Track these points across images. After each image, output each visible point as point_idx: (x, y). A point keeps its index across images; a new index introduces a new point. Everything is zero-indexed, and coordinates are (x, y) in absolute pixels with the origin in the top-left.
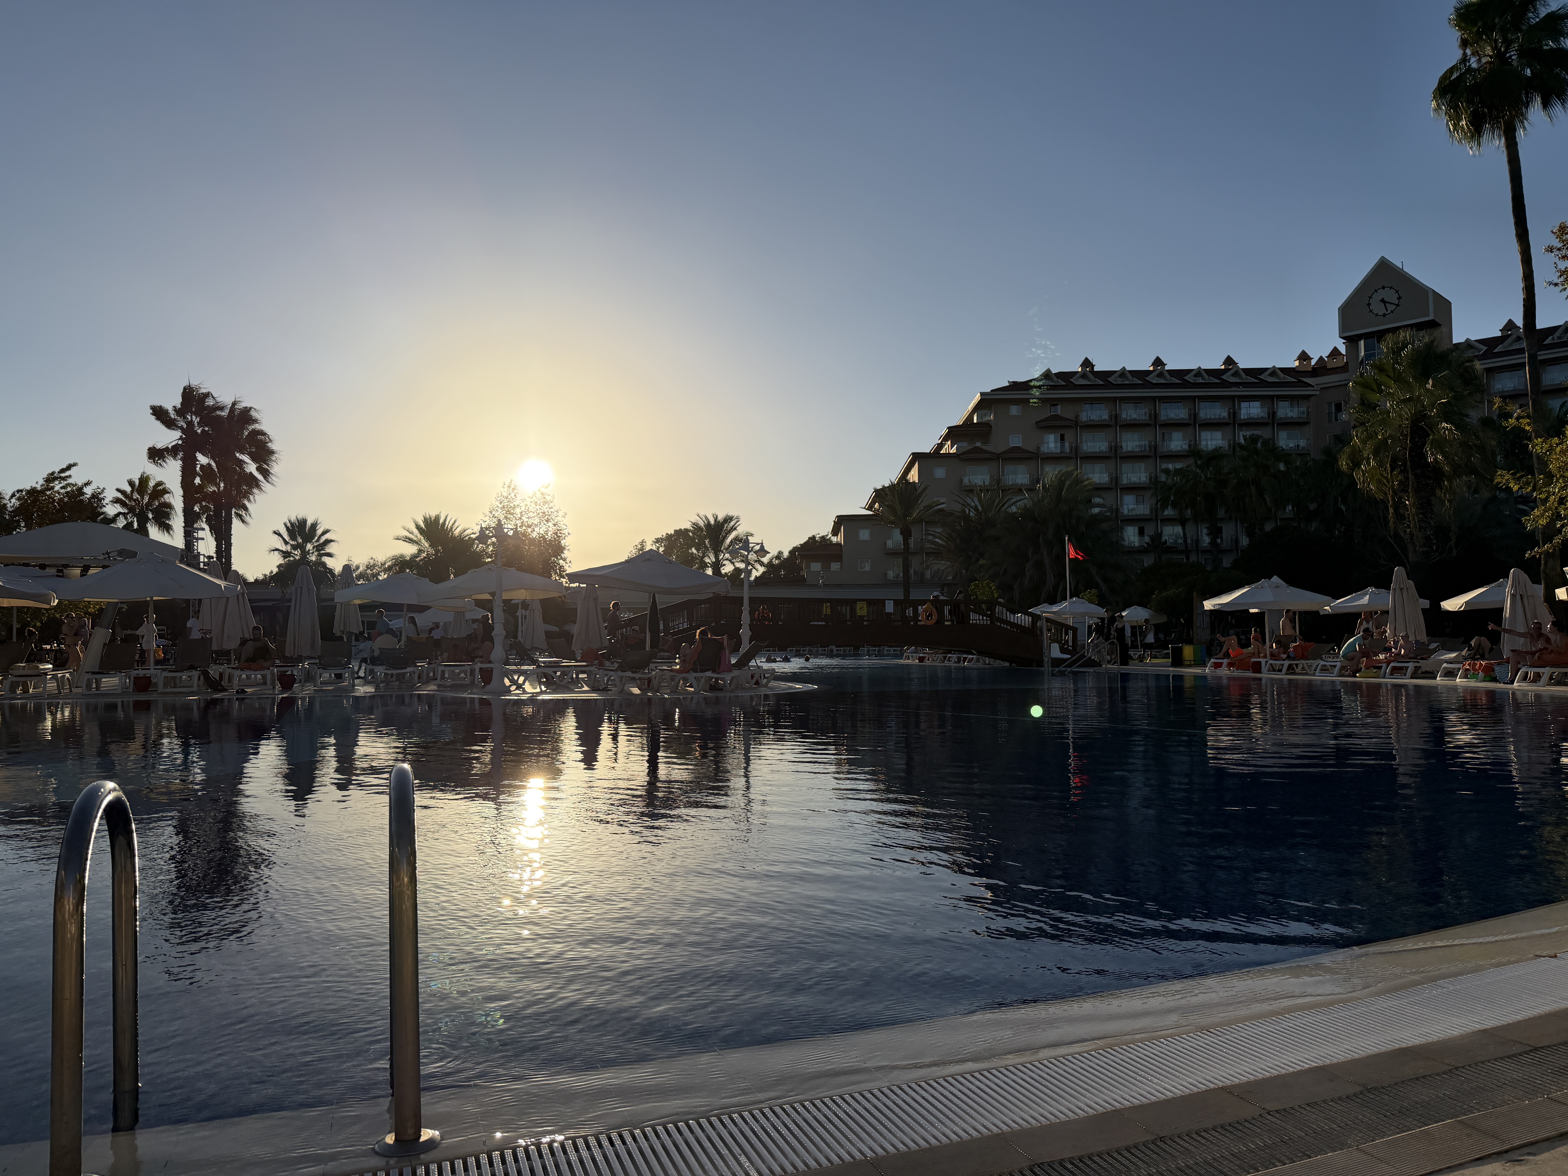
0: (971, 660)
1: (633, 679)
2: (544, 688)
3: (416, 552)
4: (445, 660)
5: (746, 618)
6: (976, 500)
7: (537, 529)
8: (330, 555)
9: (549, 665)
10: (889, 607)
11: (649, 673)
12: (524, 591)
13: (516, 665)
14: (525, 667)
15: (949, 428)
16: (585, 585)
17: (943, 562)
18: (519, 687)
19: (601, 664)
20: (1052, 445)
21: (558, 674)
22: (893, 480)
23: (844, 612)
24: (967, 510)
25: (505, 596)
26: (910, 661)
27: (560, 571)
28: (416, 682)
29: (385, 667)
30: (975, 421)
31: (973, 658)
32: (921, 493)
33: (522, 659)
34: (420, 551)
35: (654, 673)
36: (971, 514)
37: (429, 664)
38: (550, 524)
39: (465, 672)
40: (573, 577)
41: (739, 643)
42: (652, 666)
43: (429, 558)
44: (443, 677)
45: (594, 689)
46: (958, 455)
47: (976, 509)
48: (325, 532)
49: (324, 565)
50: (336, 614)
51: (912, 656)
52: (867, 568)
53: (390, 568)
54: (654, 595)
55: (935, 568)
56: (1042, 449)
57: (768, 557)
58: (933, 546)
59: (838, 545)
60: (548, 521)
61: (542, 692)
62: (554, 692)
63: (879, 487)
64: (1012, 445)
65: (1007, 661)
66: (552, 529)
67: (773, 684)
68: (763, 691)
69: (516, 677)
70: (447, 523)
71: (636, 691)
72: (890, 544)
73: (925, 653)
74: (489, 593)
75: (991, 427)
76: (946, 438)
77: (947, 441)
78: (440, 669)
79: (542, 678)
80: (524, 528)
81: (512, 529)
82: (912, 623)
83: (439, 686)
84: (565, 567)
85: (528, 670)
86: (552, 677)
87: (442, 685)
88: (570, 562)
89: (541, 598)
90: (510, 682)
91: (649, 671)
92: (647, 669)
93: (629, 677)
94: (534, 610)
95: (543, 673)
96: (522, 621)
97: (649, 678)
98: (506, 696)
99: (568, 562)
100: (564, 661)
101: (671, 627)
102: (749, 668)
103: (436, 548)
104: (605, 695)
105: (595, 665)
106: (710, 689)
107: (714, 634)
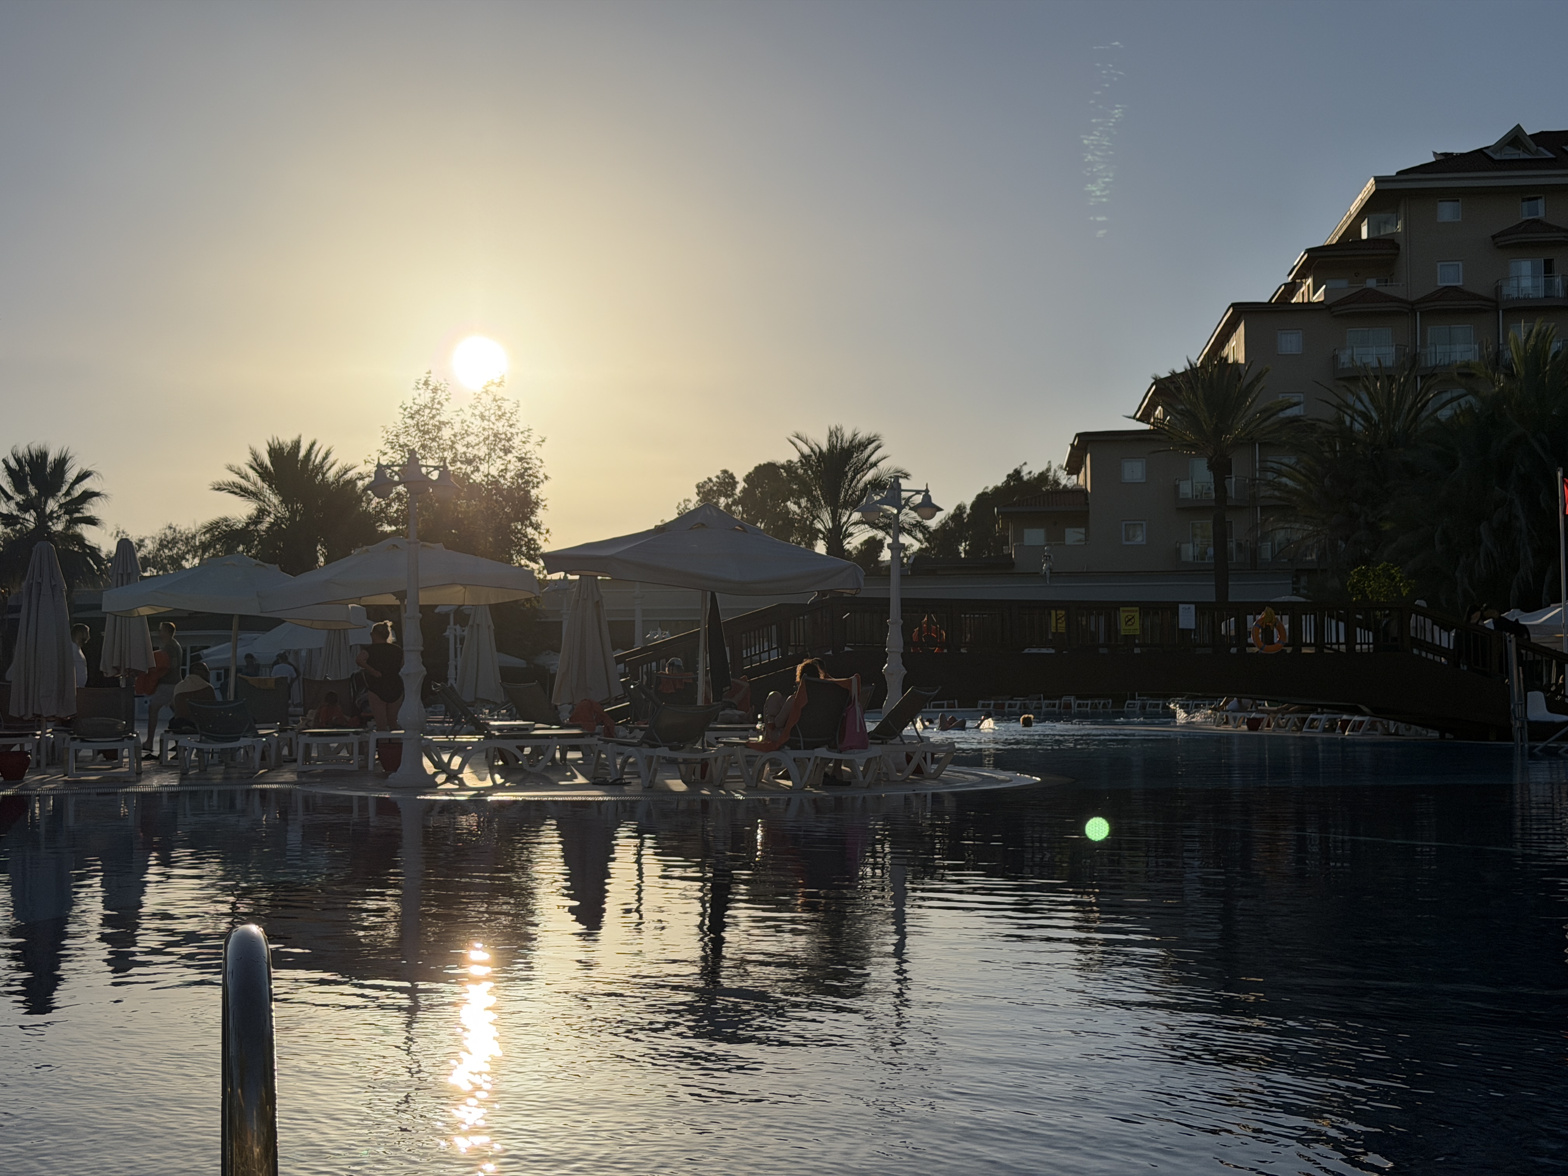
0: (1357, 726)
1: (672, 762)
2: (499, 779)
3: (255, 513)
4: (311, 724)
5: (894, 641)
6: (1365, 397)
7: (484, 468)
8: (92, 521)
9: (509, 734)
10: (1187, 618)
11: (704, 750)
12: (460, 588)
13: (443, 732)
14: (465, 739)
15: (1308, 251)
16: (577, 577)
17: (1297, 526)
18: (453, 776)
19: (609, 733)
20: (1526, 283)
21: (527, 751)
22: (1193, 360)
23: (1093, 628)
24: (1348, 420)
25: (426, 598)
26: (1229, 728)
27: (529, 548)
28: (257, 767)
29: (197, 737)
30: (1364, 236)
31: (1362, 722)
32: (1251, 386)
33: (457, 722)
34: (262, 513)
35: (713, 750)
36: (1357, 426)
37: (281, 731)
38: (510, 457)
39: (349, 747)
40: (554, 561)
41: (882, 691)
42: (709, 736)
43: (280, 526)
44: (307, 757)
45: (596, 782)
46: (1329, 307)
47: (1367, 417)
48: (83, 476)
49: (79, 539)
50: (104, 634)
51: (1235, 719)
52: (1140, 539)
53: (204, 547)
54: (713, 595)
55: (1280, 536)
56: (1506, 291)
57: (939, 517)
58: (1277, 493)
59: (1078, 492)
60: (507, 451)
61: (496, 788)
62: (520, 786)
63: (1164, 374)
64: (1441, 284)
65: (1435, 728)
66: (514, 466)
67: (950, 772)
68: (930, 787)
69: (445, 758)
70: (313, 457)
71: (678, 785)
72: (1186, 489)
73: (1262, 712)
74: (394, 594)
75: (1398, 247)
76: (1302, 272)
77: (1306, 277)
78: (303, 740)
79: (495, 758)
80: (459, 464)
81: (436, 468)
82: (1234, 650)
83: (300, 774)
84: (538, 542)
85: (469, 743)
86: (515, 756)
87: (305, 772)
88: (548, 531)
89: (493, 602)
90: (435, 768)
91: (703, 745)
92: (700, 742)
93: (664, 758)
94: (478, 625)
95: (499, 749)
96: (456, 649)
97: (702, 759)
98: (425, 794)
99: (544, 532)
100: (537, 726)
101: (747, 657)
102: (902, 740)
103: (292, 507)
104: (617, 793)
105: (598, 734)
106: (824, 783)
107: (829, 672)
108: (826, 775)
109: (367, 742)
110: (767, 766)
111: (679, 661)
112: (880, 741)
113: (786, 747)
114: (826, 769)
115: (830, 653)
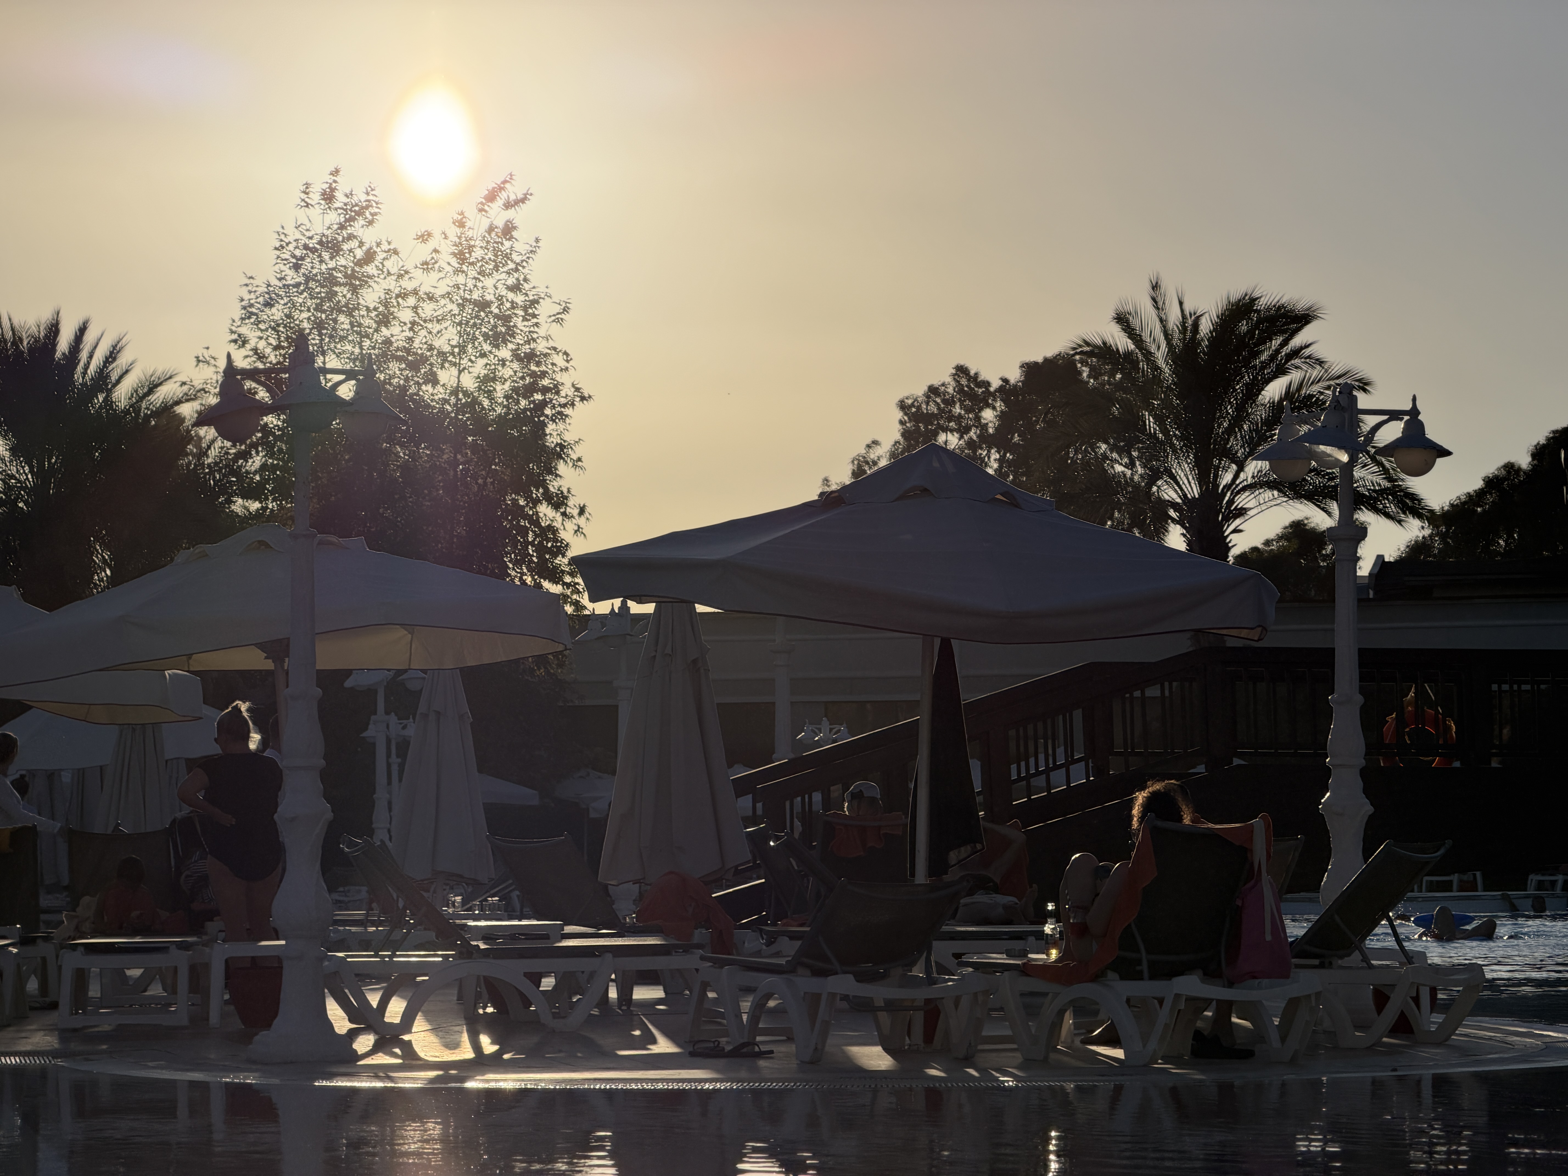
1: (862, 1006)
2: (488, 1046)
4: (88, 927)
5: (1345, 742)
7: (447, 376)
9: (507, 946)
11: (930, 981)
12: (401, 632)
14: (414, 957)
16: (649, 608)
18: (389, 1038)
19: (723, 944)
21: (548, 983)
25: (329, 656)
27: (541, 549)
33: (397, 922)
35: (951, 981)
37: (24, 941)
38: (505, 353)
39: (168, 977)
40: (598, 572)
41: (1319, 851)
42: (942, 950)
44: (80, 999)
45: (697, 1051)
54: (946, 646)
60: (494, 339)
61: (493, 1063)
62: (534, 1059)
66: (510, 373)
67: (1474, 1029)
68: (1429, 1063)
69: (374, 999)
70: (84, 355)
71: (874, 1058)
74: (261, 646)
78: (71, 961)
79: (478, 1000)
81: (350, 375)
83: (66, 1034)
84: (563, 535)
85: (422, 968)
86: (521, 994)
87: (75, 1030)
88: (582, 511)
89: (471, 663)
90: (351, 1021)
91: (928, 970)
92: (921, 963)
93: (845, 998)
94: (438, 713)
95: (486, 978)
96: (389, 766)
97: (928, 1001)
98: (330, 1076)
99: (575, 512)
100: (569, 929)
101: (1020, 779)
102: (1366, 959)
103: (41, 465)
104: (743, 1074)
105: (699, 946)
106: (1196, 1053)
107: (1203, 811)
108: (1198, 1034)
109: (207, 966)
110: (1068, 1015)
111: (872, 788)
112: (1316, 962)
113: (1111, 975)
114: (1199, 1024)
115: (1201, 769)
